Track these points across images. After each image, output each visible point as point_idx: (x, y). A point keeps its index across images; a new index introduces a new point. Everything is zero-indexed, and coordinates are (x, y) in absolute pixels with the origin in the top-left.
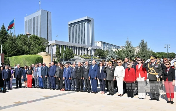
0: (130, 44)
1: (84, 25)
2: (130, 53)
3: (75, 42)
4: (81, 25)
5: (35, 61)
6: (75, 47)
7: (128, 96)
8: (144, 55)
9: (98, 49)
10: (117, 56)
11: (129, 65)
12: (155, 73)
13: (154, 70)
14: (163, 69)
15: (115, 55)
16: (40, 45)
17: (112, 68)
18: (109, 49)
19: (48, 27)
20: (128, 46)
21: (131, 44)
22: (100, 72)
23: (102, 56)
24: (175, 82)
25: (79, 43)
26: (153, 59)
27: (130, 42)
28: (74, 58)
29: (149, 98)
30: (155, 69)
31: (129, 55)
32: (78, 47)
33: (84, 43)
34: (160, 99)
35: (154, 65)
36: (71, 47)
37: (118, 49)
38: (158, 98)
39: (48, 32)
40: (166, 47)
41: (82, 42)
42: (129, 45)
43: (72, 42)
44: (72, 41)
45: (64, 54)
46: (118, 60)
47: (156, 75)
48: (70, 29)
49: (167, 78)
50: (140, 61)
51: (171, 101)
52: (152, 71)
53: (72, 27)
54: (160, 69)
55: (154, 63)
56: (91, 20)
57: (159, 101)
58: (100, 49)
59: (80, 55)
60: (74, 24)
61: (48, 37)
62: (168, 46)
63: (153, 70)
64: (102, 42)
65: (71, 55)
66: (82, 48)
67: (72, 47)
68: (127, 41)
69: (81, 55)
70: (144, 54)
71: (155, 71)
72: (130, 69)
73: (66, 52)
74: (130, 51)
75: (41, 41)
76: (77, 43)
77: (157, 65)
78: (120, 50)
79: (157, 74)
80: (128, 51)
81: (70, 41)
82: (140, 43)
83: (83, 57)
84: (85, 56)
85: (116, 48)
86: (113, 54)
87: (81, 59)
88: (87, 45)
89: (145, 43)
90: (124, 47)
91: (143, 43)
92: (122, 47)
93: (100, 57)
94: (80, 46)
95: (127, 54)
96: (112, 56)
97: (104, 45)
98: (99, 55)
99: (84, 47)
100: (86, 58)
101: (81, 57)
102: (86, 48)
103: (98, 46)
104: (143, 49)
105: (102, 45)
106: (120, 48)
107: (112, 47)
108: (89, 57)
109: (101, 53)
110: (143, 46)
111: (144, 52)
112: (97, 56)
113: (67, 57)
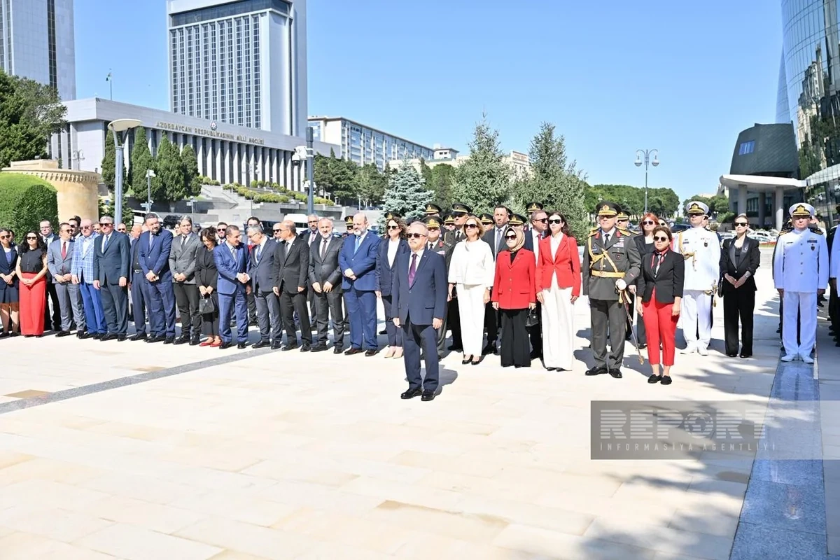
0: (490, 143)
1: (256, 26)
2: (489, 184)
3: (203, 115)
4: (239, 23)
5: (13, 205)
6: (204, 139)
7: (504, 364)
8: (550, 196)
9: (328, 155)
10: (430, 196)
11: (513, 237)
12: (614, 271)
13: (610, 261)
14: (641, 256)
15: (418, 191)
16: (14, 119)
17: (441, 249)
18: (379, 159)
19: (51, 24)
20: (480, 149)
21: (497, 141)
22: (391, 263)
23: (345, 193)
24: (682, 306)
25: (228, 119)
26: (608, 217)
27: (491, 133)
28: (202, 197)
29: (583, 367)
30: (616, 255)
31: (484, 195)
32: (222, 142)
33: (253, 122)
34: (622, 369)
35: (609, 238)
36: (185, 142)
37: (423, 162)
38: (616, 367)
39: (52, 47)
40: (642, 160)
41: (244, 117)
42: (486, 145)
43: (187, 111)
44: (187, 106)
45: (151, 173)
46: (461, 215)
47: (617, 279)
48: (178, 43)
49: (654, 292)
50: (557, 221)
51: (665, 374)
52: (603, 266)
53: (189, 29)
54: (631, 256)
55: (611, 233)
56: (290, 4)
57: (621, 377)
58: (337, 157)
59: (231, 181)
60: (199, 14)
61: (53, 78)
62: (651, 160)
63: (606, 262)
64: (344, 121)
65: (188, 179)
66: (244, 149)
67: (190, 140)
68: (478, 128)
69: (236, 180)
70: (546, 192)
71: (613, 264)
72: (516, 253)
73: (161, 165)
74: (491, 176)
75: (24, 98)
76: (215, 117)
77: (622, 240)
78: (432, 165)
79: (622, 275)
80: (482, 174)
81: (179, 107)
82: (536, 138)
83: (249, 192)
84: (259, 187)
85: (414, 154)
86: (409, 184)
87: (236, 205)
88: (269, 130)
89: (558, 141)
90: (451, 150)
91: (546, 139)
92: (441, 153)
93: (333, 198)
94: (232, 137)
95: (476, 190)
96: (405, 194)
97: (353, 138)
98: (331, 185)
99: (253, 142)
100: (265, 198)
101: (237, 192)
102: (264, 149)
103: (322, 140)
104: (546, 165)
105: (346, 137)
106: (433, 155)
107: (394, 147)
108: (279, 194)
109: (338, 174)
110: (547, 151)
111: (548, 183)
112: (321, 193)
113: (168, 193)
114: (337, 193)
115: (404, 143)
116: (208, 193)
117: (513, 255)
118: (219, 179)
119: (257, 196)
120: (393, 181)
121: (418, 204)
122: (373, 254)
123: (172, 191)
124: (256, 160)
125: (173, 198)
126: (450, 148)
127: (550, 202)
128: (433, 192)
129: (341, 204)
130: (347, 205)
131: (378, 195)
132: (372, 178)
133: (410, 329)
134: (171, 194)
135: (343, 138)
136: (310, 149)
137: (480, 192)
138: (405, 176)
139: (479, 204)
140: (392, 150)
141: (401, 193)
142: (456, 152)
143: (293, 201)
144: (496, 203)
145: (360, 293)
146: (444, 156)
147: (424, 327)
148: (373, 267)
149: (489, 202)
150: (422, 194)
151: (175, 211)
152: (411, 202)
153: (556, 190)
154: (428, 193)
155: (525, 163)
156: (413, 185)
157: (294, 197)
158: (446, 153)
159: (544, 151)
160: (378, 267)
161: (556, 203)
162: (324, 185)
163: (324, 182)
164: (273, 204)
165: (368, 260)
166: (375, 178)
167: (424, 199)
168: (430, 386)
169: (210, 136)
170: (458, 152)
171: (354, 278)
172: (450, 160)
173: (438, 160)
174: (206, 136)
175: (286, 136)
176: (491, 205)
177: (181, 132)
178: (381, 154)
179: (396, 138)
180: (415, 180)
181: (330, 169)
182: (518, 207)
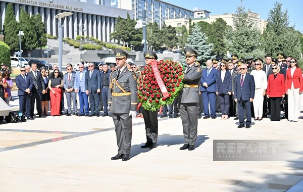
2: (246, 39)
6: (45, 9)
8: (280, 45)
9: (125, 17)
10: (211, 47)
11: (276, 68)
15: (204, 44)
18: (157, 19)
20: (240, 20)
22: (223, 80)
23: (137, 42)
27: (246, 11)
28: (47, 47)
31: (243, 46)
32: (57, 10)
42: (243, 17)
45: (22, 33)
58: (130, 19)
65: (39, 35)
67: (36, 9)
70: (278, 43)
74: (247, 35)
80: (242, 34)
82: (271, 11)
83: (76, 44)
84: (81, 40)
85: (180, 14)
86: (199, 40)
87: (69, 52)
88: (86, 2)
89: (284, 12)
90: (205, 11)
91: (277, 12)
92: (198, 14)
93: (129, 46)
94: (63, 7)
95: (238, 43)
96: (197, 46)
97: (140, 5)
98: (128, 38)
99: (76, 10)
100: (87, 47)
101: (69, 43)
102: (83, 14)
103: (119, 7)
104: (277, 27)
105: (135, 4)
106: (193, 15)
107: (167, 10)
108: (95, 44)
109: (132, 30)
110: (278, 19)
111: (279, 37)
112: (121, 43)
113: (27, 45)
114: (132, 42)
115: (174, 7)
116: (51, 44)
117: (275, 76)
118: (54, 35)
119: (82, 46)
120: (190, 39)
121: (204, 51)
122: (215, 77)
123: (29, 44)
124: (83, 23)
125: (30, 48)
126: (204, 10)
127: (281, 49)
128: (213, 44)
129: (134, 50)
130: (138, 51)
131: (159, 43)
132: (154, 32)
133: (241, 102)
134: (29, 46)
135: (133, 5)
136: (144, 22)
137: (241, 44)
138: (197, 35)
139: (240, 51)
140: (166, 13)
141: (195, 45)
142: (209, 12)
143: (104, 49)
144: (250, 50)
145: (209, 93)
146: (200, 15)
147: (247, 101)
148: (215, 83)
149: (246, 50)
150: (206, 46)
151: (31, 56)
152: (201, 50)
153: (284, 41)
154: (210, 45)
155: (257, 20)
156: (201, 41)
157: (105, 46)
158: (202, 13)
159: (276, 19)
160: (217, 82)
161: (284, 50)
162: (124, 38)
163: (123, 35)
164: (91, 51)
165: (213, 79)
166: (157, 32)
167: (208, 49)
168: (248, 123)
169: (48, 7)
170: (210, 12)
171: (207, 86)
172: (206, 18)
173: (198, 19)
174: (46, 7)
175: (97, 5)
176: (247, 52)
177: (31, 4)
178: (158, 15)
179: (168, 4)
180: (202, 38)
181: (128, 27)
182: (262, 52)
